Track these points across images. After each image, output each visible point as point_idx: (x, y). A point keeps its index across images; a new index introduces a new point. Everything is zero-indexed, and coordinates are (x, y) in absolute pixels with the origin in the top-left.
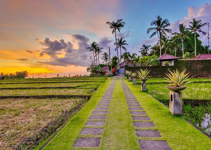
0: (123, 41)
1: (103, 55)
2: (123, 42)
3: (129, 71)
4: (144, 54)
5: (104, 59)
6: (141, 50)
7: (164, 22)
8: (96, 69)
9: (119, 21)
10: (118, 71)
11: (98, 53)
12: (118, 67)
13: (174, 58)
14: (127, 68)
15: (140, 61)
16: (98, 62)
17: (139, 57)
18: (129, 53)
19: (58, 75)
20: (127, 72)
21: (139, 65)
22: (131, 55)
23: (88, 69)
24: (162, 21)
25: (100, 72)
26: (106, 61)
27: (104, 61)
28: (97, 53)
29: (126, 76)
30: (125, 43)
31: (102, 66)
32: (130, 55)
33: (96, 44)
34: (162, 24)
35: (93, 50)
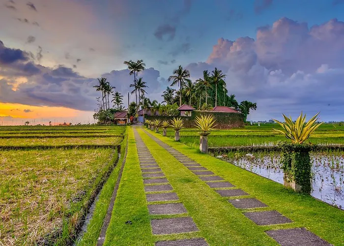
0: (142, 82)
1: (113, 96)
2: (142, 84)
3: (149, 120)
4: (168, 99)
5: (115, 101)
6: (163, 94)
7: (184, 72)
8: (106, 115)
9: (139, 62)
10: (136, 119)
11: (109, 93)
12: (137, 115)
13: (192, 109)
14: (147, 116)
15: (161, 109)
16: (108, 106)
17: (160, 105)
18: (149, 99)
19: (28, 123)
20: (147, 121)
21: (159, 113)
22: (152, 102)
23: (95, 115)
24: (183, 71)
25: (111, 120)
26: (118, 105)
27: (114, 104)
28: (106, 93)
29: (145, 125)
30: (144, 85)
31: (113, 111)
32: (150, 102)
33: (106, 81)
34: (183, 74)
35: (102, 90)
